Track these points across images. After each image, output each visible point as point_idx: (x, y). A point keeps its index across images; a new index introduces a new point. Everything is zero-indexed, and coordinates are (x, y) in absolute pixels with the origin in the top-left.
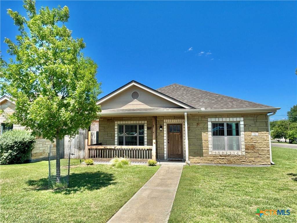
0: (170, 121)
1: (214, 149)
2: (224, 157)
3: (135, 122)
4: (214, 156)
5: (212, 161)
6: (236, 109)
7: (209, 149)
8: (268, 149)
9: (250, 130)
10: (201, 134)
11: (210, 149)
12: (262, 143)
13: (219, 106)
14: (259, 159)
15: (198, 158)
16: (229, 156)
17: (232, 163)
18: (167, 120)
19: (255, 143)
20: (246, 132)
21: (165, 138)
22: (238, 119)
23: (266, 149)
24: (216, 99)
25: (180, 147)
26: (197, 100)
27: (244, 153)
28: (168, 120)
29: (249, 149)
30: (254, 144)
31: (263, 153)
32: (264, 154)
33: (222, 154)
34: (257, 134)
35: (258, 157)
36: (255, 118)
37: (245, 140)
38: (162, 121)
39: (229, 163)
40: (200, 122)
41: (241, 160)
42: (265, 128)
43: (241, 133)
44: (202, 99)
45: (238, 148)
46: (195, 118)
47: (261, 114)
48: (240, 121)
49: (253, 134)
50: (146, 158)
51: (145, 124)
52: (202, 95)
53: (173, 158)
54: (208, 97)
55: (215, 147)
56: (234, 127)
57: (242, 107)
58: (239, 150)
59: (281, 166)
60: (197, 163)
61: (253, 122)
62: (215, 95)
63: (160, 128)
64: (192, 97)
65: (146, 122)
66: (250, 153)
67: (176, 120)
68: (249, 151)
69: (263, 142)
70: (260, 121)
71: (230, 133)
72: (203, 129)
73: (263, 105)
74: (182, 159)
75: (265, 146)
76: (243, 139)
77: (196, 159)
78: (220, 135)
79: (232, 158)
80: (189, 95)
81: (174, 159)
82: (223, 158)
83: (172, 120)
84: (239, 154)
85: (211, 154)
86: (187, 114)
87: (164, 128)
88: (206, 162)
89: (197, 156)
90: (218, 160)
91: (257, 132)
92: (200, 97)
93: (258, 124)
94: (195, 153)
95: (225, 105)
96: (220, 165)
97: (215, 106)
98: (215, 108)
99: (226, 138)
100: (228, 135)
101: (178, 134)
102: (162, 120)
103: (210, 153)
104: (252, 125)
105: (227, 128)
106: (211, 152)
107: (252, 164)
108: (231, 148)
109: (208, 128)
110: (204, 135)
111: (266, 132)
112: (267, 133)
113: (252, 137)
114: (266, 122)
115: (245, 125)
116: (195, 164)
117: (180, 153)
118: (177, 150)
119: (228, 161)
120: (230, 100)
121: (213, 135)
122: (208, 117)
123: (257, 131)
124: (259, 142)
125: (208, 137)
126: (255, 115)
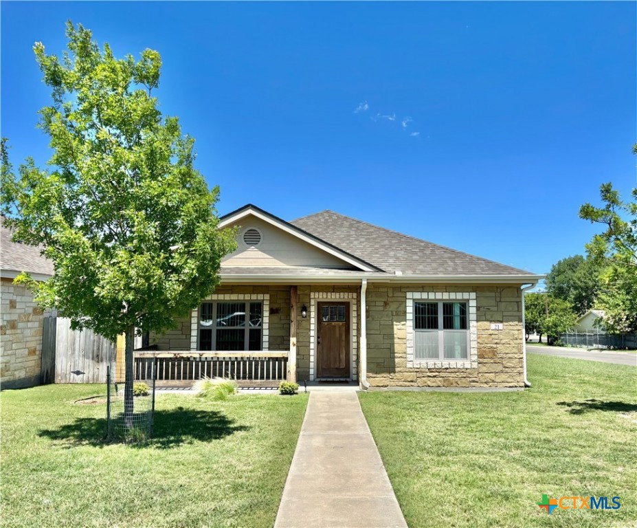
0: (325, 296)
1: (416, 357)
2: (437, 374)
3: (241, 297)
4: (418, 370)
5: (412, 381)
6: (462, 276)
7: (408, 356)
8: (521, 357)
9: (488, 317)
10: (393, 325)
11: (410, 357)
12: (509, 344)
13: (428, 269)
14: (503, 377)
15: (385, 376)
16: (448, 371)
17: (452, 384)
18: (317, 294)
19: (496, 343)
20: (480, 323)
21: (312, 333)
22: (466, 296)
23: (516, 356)
24: (421, 251)
25: (344, 354)
26: (382, 251)
27: (475, 365)
28: (321, 294)
29: (486, 356)
30: (495, 346)
31: (511, 364)
32: (513, 365)
33: (433, 367)
34: (501, 326)
35: (502, 372)
36: (498, 294)
37: (478, 338)
38: (306, 295)
39: (445, 385)
40: (390, 299)
41: (469, 379)
42: (515, 314)
43: (471, 325)
44: (393, 250)
45: (464, 355)
46: (381, 290)
47: (509, 287)
48: (468, 300)
49: (493, 326)
50: (274, 378)
51: (265, 303)
52: (390, 241)
53: (329, 377)
54: (404, 246)
55: (419, 354)
56: (457, 311)
57: (473, 271)
58: (466, 357)
59: (542, 389)
60: (382, 386)
61: (493, 303)
62: (417, 243)
63: (302, 311)
64: (371, 244)
65: (267, 297)
66: (487, 365)
67: (338, 295)
68: (485, 361)
69: (511, 342)
70: (508, 299)
71: (448, 325)
72: (397, 315)
73: (512, 269)
74: (348, 380)
75: (515, 350)
76: (474, 337)
77: (381, 379)
78: (429, 328)
79: (453, 375)
80: (363, 240)
81: (331, 380)
82: (434, 374)
83: (329, 294)
84: (466, 366)
85: (411, 366)
86: (368, 283)
87: (310, 312)
88: (401, 383)
89: (383, 372)
90: (424, 379)
91: (501, 322)
92: (387, 245)
93: (503, 305)
94: (378, 364)
95: (442, 265)
96: (429, 390)
97: (421, 267)
98: (422, 272)
99: (441, 333)
100: (444, 328)
101: (341, 323)
102: (306, 292)
103: (409, 365)
104: (492, 308)
105: (444, 314)
106: (411, 363)
107: (490, 386)
108: (450, 354)
109: (407, 311)
110: (399, 327)
111: (517, 323)
112: (520, 324)
113: (491, 332)
114: (517, 302)
115: (478, 308)
116: (378, 389)
117: (343, 365)
118: (338, 359)
119: (445, 381)
120: (449, 255)
121: (416, 327)
122: (407, 290)
123: (501, 320)
124: (503, 341)
125: (405, 331)
126: (497, 288)
